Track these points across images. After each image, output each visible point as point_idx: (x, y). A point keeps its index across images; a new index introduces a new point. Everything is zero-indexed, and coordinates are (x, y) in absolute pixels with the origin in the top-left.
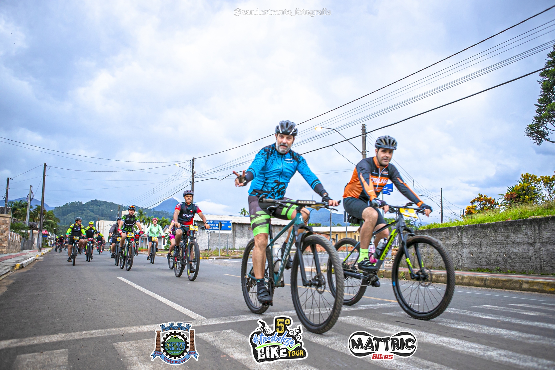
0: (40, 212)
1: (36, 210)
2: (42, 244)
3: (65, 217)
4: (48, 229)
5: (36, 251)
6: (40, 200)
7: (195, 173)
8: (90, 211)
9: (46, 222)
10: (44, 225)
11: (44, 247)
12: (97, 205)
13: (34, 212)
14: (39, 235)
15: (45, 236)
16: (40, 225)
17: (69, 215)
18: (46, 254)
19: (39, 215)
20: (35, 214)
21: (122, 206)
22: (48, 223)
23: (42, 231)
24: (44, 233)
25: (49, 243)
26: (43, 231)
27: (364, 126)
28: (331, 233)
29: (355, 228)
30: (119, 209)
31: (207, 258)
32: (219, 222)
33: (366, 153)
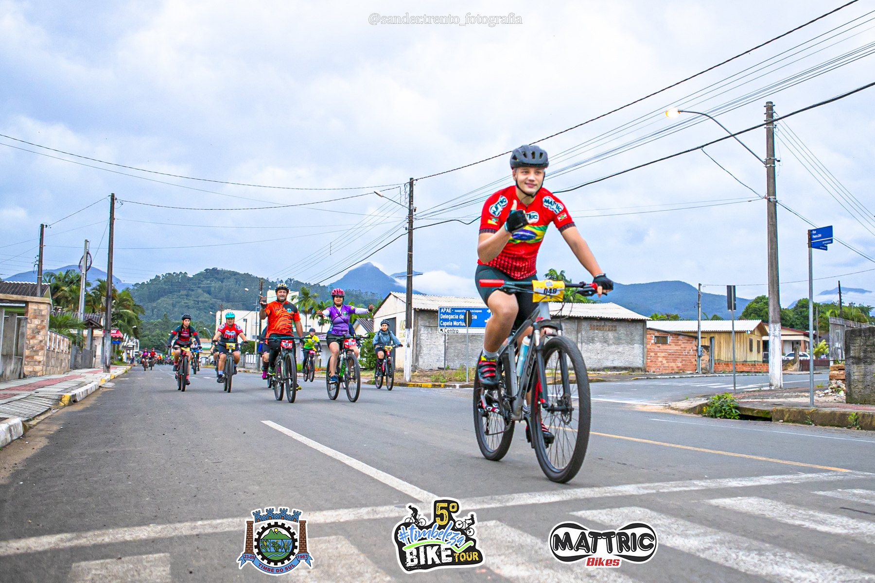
0: (105, 294)
1: (97, 290)
2: (112, 358)
3: (154, 305)
4: (121, 328)
5: (100, 371)
6: (105, 269)
7: (415, 211)
8: (204, 291)
9: (117, 314)
10: (113, 320)
11: (115, 364)
12: (216, 278)
13: (94, 293)
14: (105, 339)
15: (116, 341)
16: (106, 319)
17: (162, 299)
18: (118, 376)
19: (103, 299)
20: (96, 297)
21: (267, 281)
22: (120, 316)
23: (110, 331)
24: (114, 336)
25: (124, 356)
26: (112, 332)
27: (770, 107)
28: (700, 333)
29: (751, 325)
30: (262, 286)
31: (442, 386)
32: (465, 311)
33: (774, 164)
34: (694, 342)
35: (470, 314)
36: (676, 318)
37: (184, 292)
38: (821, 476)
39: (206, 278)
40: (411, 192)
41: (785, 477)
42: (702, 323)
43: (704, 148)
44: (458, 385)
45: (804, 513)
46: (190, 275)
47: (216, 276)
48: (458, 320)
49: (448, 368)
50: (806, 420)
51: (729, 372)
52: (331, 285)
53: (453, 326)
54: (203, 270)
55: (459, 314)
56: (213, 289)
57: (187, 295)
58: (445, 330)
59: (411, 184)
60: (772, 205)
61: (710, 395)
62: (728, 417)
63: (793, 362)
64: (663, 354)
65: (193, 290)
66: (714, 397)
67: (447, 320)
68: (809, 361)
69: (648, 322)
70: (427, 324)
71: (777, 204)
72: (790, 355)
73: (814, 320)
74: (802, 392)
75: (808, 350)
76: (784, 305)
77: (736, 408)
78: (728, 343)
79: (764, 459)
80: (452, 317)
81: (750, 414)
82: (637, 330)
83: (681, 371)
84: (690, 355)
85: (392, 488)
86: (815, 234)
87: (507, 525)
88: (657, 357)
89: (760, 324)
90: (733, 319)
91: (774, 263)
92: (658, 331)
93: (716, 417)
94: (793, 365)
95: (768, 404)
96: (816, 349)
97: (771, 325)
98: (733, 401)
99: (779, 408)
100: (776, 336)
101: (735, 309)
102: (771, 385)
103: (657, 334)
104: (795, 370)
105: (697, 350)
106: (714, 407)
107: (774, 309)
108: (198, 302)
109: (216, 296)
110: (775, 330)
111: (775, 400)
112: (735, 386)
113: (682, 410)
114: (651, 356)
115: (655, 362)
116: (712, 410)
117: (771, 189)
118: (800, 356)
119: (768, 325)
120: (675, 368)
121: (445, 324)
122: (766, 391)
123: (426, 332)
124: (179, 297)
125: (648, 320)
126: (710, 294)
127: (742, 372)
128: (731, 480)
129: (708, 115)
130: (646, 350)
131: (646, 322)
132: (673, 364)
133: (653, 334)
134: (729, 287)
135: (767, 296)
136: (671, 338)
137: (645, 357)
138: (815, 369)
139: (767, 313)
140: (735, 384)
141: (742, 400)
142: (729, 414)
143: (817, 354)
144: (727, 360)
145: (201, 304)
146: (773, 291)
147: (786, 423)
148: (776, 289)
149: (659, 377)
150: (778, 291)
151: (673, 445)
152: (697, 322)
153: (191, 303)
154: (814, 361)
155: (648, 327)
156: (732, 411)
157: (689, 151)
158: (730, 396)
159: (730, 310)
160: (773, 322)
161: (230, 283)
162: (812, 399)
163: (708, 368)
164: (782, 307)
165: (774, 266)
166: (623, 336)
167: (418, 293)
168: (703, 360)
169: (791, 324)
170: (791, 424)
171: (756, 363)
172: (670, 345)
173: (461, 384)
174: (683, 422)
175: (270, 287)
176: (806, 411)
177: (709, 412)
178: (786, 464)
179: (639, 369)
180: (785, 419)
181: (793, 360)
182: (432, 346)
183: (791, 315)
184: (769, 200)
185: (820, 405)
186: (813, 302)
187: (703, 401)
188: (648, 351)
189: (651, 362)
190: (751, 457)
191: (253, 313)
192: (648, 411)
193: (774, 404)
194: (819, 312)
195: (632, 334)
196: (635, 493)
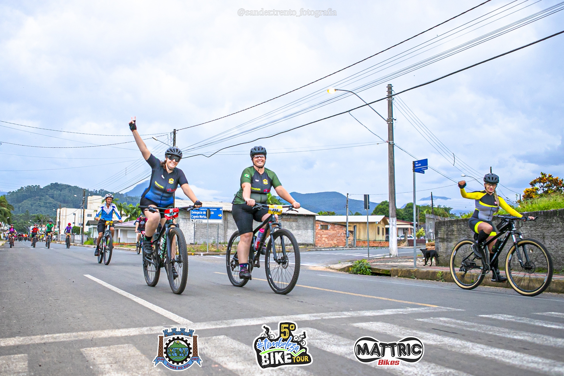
3: (20, 204)
12: (57, 189)
17: (25, 201)
27: (390, 87)
28: (348, 223)
29: (379, 218)
30: (84, 193)
31: (193, 254)
32: (206, 209)
33: (392, 122)
34: (344, 228)
35: (210, 211)
36: (333, 214)
37: (37, 197)
38: (420, 310)
39: (52, 189)
40: (175, 137)
41: (399, 310)
42: (349, 217)
43: (350, 112)
44: (202, 254)
45: (410, 332)
46: (42, 187)
47: (57, 187)
48: (202, 215)
49: (196, 244)
50: (412, 275)
51: (365, 247)
52: (126, 193)
53: (199, 218)
54: (49, 184)
55: (203, 211)
56: (55, 196)
57: (40, 199)
58: (195, 221)
59: (174, 133)
60: (391, 147)
61: (354, 261)
62: (365, 273)
63: (404, 241)
64: (325, 236)
65: (43, 196)
66: (356, 262)
67: (196, 215)
68: (413, 240)
69: (316, 216)
70: (184, 217)
71: (394, 146)
72: (402, 237)
73: (417, 215)
74: (409, 259)
75: (413, 234)
76: (398, 207)
77: (370, 268)
78: (364, 229)
79: (386, 299)
80: (199, 213)
81: (378, 272)
82: (310, 222)
83: (336, 246)
84: (342, 237)
85: (162, 316)
86: (417, 164)
87: (231, 338)
88: (322, 237)
89: (384, 217)
90: (368, 215)
91: (392, 182)
92: (323, 222)
93: (357, 274)
94: (404, 243)
95: (389, 266)
96: (418, 233)
97: (391, 219)
98: (367, 264)
99: (395, 268)
100: (394, 225)
101: (369, 209)
102: (390, 255)
103: (322, 224)
104: (405, 246)
105: (346, 234)
106: (356, 268)
107: (392, 209)
108: (46, 203)
109: (57, 200)
110: (393, 222)
111: (393, 264)
112: (369, 255)
113: (337, 270)
114: (318, 237)
115: (321, 240)
116: (355, 269)
117: (391, 137)
118: (408, 237)
119: (389, 219)
120: (333, 244)
121: (194, 217)
122: (387, 258)
123: (183, 222)
124: (35, 200)
125: (316, 215)
126: (353, 200)
127: (373, 247)
128: (366, 312)
129: (353, 92)
130: (315, 233)
131: (315, 217)
132: (331, 242)
133: (320, 224)
134: (365, 196)
135: (388, 201)
136: (331, 226)
137: (315, 238)
138: (417, 245)
139: (388, 211)
140: (369, 254)
141: (373, 264)
142: (365, 272)
143: (418, 236)
144: (364, 240)
145: (48, 205)
146: (392, 198)
147: (399, 278)
148: (393, 197)
149: (323, 249)
150: (395, 198)
151: (331, 291)
152: (346, 216)
153: (42, 204)
154: (416, 240)
155: (316, 219)
156: (367, 270)
157: (341, 114)
158: (366, 261)
159: (366, 210)
160: (392, 217)
161: (66, 192)
162: (415, 263)
163: (353, 244)
164: (397, 208)
165: (392, 183)
166: (301, 225)
167: (178, 198)
168: (349, 240)
169: (403, 218)
170: (402, 278)
171: (382, 241)
172: (330, 230)
173: (204, 253)
174: (338, 276)
175: (89, 194)
176: (412, 270)
177: (353, 271)
178: (399, 302)
179: (311, 244)
180: (399, 275)
181: (404, 240)
182: (186, 230)
183: (403, 213)
184: (389, 143)
185: (420, 266)
186: (416, 205)
187: (350, 264)
188: (316, 234)
189: (318, 240)
190: (378, 298)
191: (79, 210)
192: (316, 270)
193: (392, 266)
194: (419, 211)
195: (307, 223)
196: (308, 319)
